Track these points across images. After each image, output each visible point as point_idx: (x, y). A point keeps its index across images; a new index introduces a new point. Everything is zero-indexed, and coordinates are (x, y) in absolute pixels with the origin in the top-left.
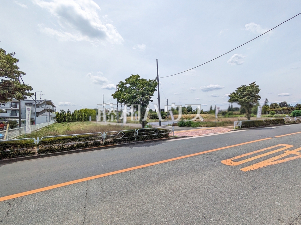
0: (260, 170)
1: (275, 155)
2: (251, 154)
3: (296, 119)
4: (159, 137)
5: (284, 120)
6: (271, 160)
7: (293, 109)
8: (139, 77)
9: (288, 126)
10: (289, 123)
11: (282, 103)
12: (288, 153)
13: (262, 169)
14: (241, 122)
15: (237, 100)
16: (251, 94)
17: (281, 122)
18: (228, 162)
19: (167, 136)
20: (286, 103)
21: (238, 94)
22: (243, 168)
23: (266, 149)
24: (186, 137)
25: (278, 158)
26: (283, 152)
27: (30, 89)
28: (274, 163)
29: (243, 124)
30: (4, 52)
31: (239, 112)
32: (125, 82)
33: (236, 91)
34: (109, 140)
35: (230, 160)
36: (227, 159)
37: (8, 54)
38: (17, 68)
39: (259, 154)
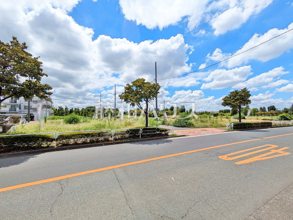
0: (250, 164)
1: (262, 153)
2: (243, 151)
3: (282, 122)
4: (160, 135)
5: (271, 123)
6: (259, 156)
7: (280, 112)
8: (144, 80)
9: (275, 128)
10: (276, 126)
11: (271, 107)
12: (273, 151)
13: (252, 163)
14: (232, 124)
15: (230, 104)
16: (242, 99)
17: (268, 125)
18: (225, 157)
19: (167, 135)
20: (274, 106)
21: (230, 97)
22: (237, 162)
23: (255, 148)
24: (184, 136)
25: (265, 155)
26: (269, 151)
27: (50, 88)
28: (262, 159)
29: (234, 126)
30: (31, 55)
31: (230, 114)
32: (131, 84)
33: (229, 95)
34: (117, 137)
35: (226, 156)
36: (223, 155)
37: (35, 58)
38: (42, 70)
39: (249, 151)
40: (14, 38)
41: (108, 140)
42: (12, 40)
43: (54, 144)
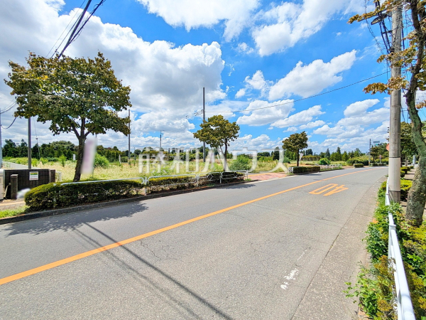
5: (320, 167)
10: (323, 170)
11: (308, 150)
12: (338, 188)
14: (292, 168)
17: (316, 170)
19: (242, 180)
20: (311, 150)
22: (324, 195)
29: (294, 170)
34: (201, 182)
36: (310, 191)
39: (324, 189)
40: (100, 55)
41: (193, 186)
42: (97, 57)
43: (143, 191)
